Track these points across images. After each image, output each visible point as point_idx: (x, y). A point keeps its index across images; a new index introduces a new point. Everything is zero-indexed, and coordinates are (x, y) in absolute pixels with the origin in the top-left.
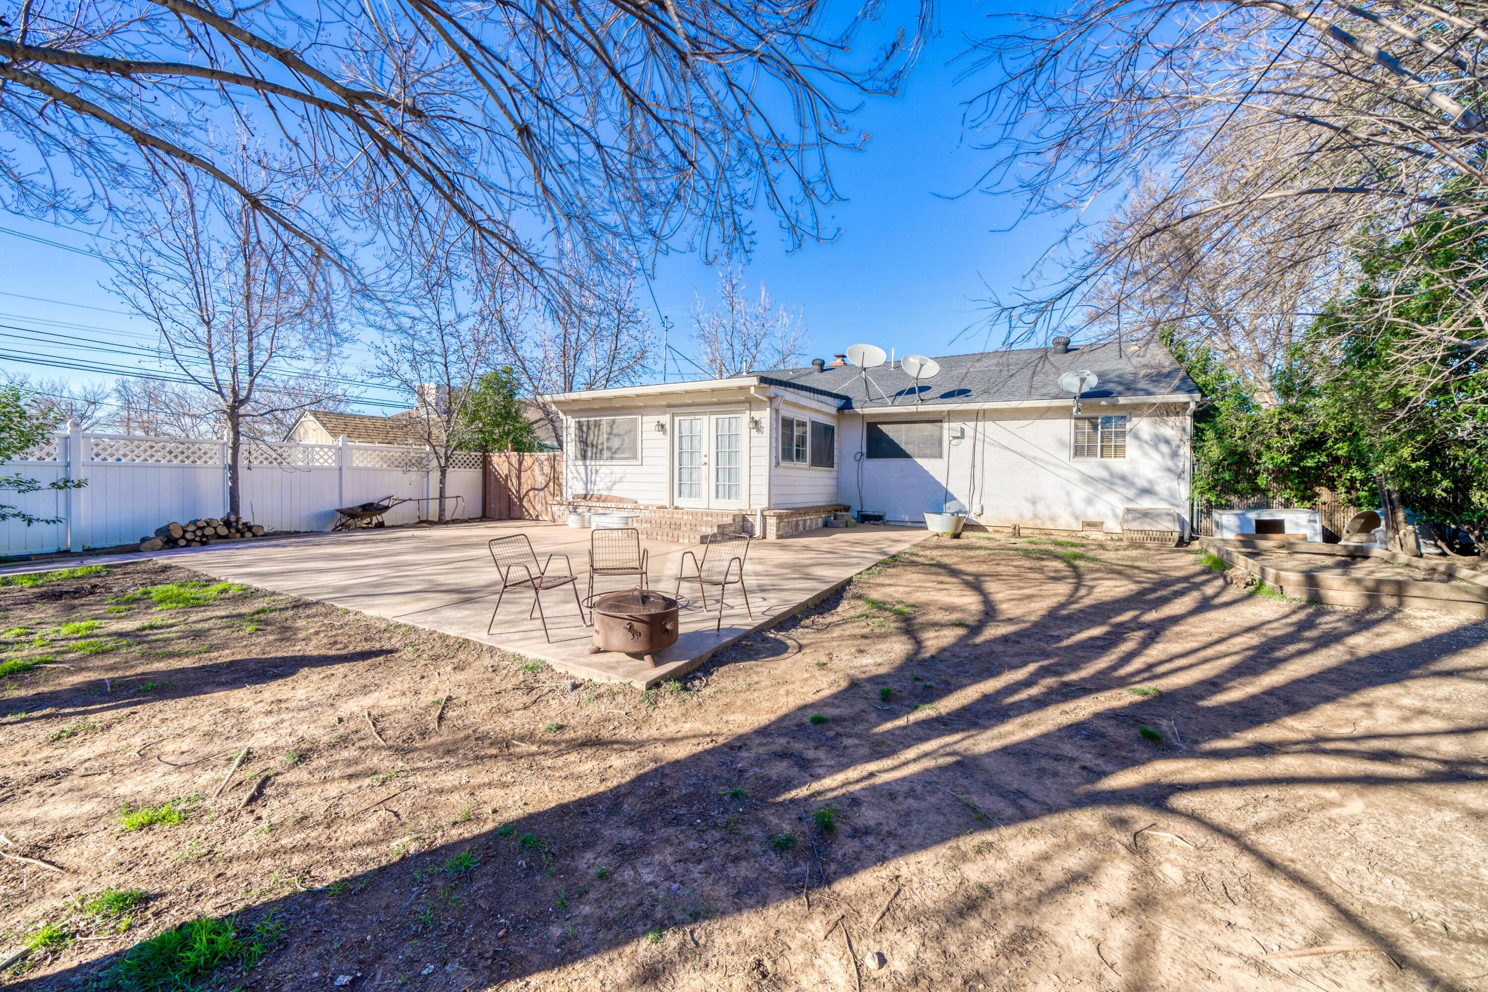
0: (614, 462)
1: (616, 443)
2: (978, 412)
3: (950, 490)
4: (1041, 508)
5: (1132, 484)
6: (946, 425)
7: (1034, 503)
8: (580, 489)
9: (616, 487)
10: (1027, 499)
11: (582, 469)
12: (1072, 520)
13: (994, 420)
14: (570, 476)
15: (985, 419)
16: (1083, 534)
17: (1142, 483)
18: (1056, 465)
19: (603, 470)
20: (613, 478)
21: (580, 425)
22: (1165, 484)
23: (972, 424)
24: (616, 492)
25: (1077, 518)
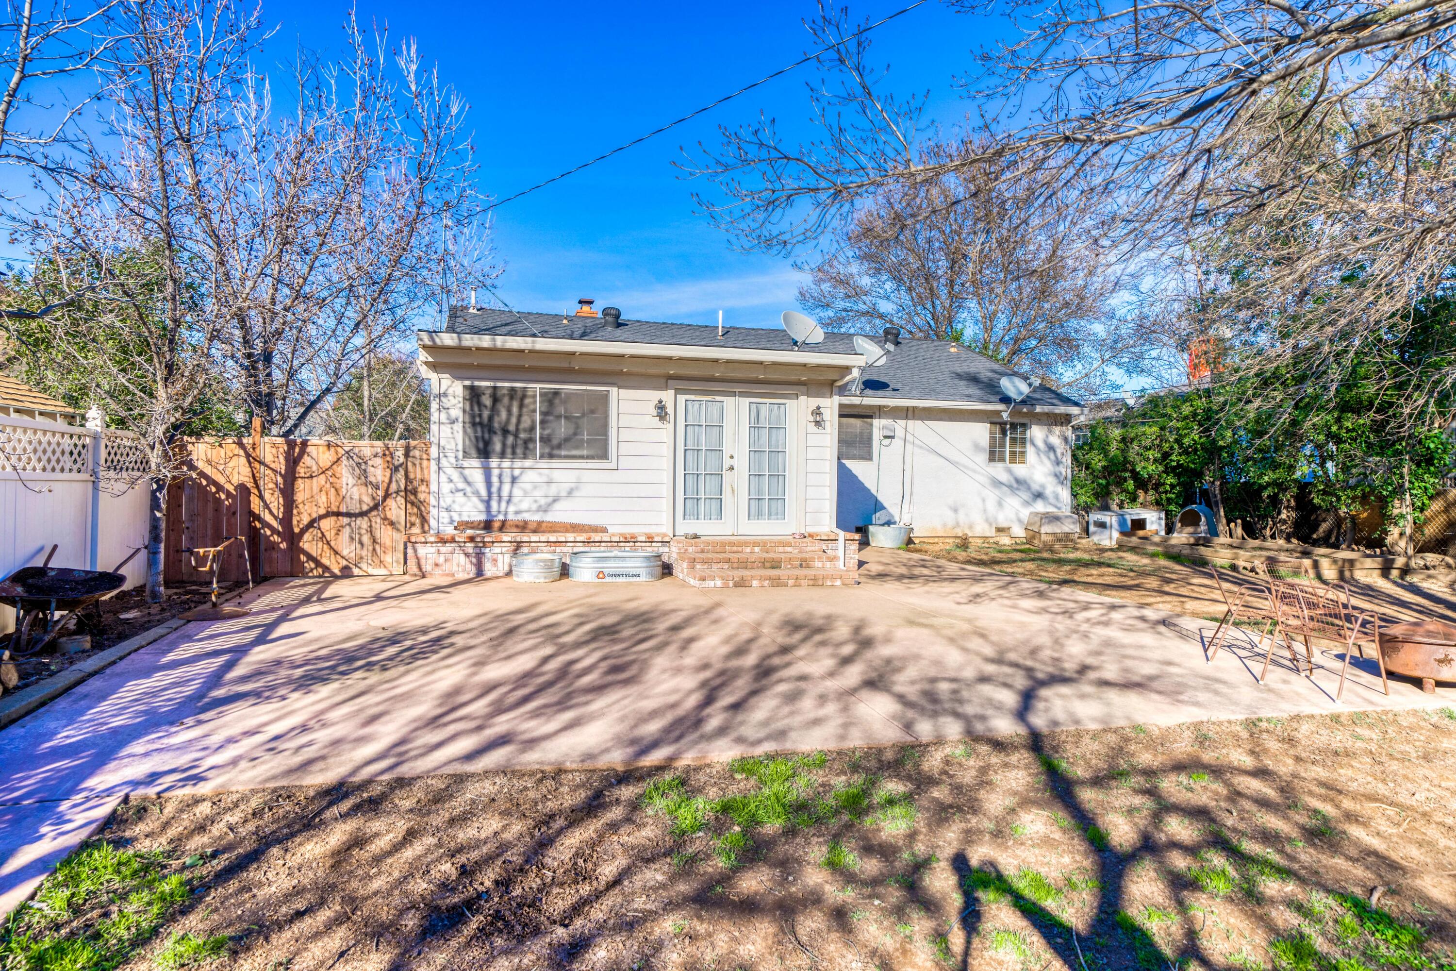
0: (556, 463)
1: (562, 429)
2: (908, 408)
3: (880, 498)
4: (962, 517)
5: (1029, 488)
6: (876, 422)
7: (956, 511)
8: (474, 512)
9: (557, 506)
10: (950, 508)
11: (477, 476)
12: (986, 526)
13: (922, 420)
14: (446, 488)
15: (914, 418)
16: (995, 540)
17: (1035, 487)
18: (974, 471)
19: (530, 477)
20: (553, 490)
21: (474, 395)
22: (1051, 487)
23: (902, 423)
24: (559, 514)
25: (990, 524)
